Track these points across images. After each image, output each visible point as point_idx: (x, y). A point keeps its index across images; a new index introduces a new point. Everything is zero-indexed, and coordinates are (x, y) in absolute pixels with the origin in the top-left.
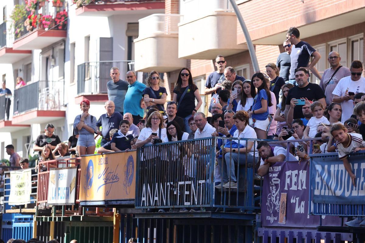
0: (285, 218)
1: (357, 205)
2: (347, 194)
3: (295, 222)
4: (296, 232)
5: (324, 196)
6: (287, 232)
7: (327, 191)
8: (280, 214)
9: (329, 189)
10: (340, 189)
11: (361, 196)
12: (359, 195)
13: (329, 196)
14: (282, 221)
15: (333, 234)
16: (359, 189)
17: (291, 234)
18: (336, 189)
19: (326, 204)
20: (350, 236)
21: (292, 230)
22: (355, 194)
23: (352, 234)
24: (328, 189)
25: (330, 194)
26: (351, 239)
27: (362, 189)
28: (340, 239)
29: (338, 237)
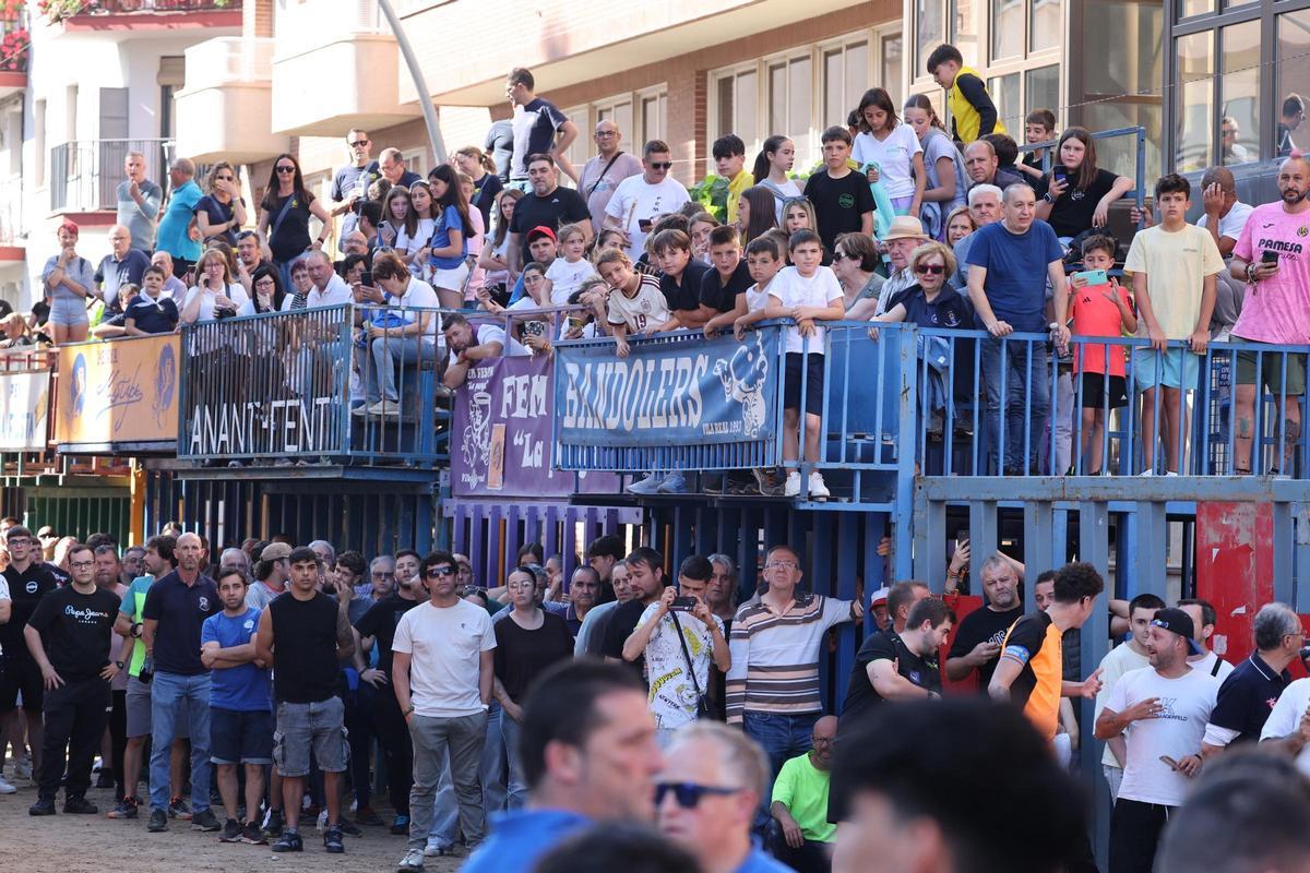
0: (501, 477)
1: (653, 448)
2: (628, 425)
3: (523, 486)
4: (524, 507)
5: (584, 430)
6: (505, 507)
7: (590, 419)
8: (491, 470)
9: (594, 414)
10: (614, 416)
11: (656, 430)
12: (653, 427)
13: (593, 430)
14: (496, 485)
15: (602, 511)
16: (652, 415)
17: (514, 510)
18: (606, 415)
19: (588, 447)
20: (637, 514)
21: (517, 503)
22: (643, 424)
23: (641, 510)
24: (593, 415)
25: (597, 426)
26: (640, 521)
27: (660, 414)
28: (617, 521)
29: (612, 516)
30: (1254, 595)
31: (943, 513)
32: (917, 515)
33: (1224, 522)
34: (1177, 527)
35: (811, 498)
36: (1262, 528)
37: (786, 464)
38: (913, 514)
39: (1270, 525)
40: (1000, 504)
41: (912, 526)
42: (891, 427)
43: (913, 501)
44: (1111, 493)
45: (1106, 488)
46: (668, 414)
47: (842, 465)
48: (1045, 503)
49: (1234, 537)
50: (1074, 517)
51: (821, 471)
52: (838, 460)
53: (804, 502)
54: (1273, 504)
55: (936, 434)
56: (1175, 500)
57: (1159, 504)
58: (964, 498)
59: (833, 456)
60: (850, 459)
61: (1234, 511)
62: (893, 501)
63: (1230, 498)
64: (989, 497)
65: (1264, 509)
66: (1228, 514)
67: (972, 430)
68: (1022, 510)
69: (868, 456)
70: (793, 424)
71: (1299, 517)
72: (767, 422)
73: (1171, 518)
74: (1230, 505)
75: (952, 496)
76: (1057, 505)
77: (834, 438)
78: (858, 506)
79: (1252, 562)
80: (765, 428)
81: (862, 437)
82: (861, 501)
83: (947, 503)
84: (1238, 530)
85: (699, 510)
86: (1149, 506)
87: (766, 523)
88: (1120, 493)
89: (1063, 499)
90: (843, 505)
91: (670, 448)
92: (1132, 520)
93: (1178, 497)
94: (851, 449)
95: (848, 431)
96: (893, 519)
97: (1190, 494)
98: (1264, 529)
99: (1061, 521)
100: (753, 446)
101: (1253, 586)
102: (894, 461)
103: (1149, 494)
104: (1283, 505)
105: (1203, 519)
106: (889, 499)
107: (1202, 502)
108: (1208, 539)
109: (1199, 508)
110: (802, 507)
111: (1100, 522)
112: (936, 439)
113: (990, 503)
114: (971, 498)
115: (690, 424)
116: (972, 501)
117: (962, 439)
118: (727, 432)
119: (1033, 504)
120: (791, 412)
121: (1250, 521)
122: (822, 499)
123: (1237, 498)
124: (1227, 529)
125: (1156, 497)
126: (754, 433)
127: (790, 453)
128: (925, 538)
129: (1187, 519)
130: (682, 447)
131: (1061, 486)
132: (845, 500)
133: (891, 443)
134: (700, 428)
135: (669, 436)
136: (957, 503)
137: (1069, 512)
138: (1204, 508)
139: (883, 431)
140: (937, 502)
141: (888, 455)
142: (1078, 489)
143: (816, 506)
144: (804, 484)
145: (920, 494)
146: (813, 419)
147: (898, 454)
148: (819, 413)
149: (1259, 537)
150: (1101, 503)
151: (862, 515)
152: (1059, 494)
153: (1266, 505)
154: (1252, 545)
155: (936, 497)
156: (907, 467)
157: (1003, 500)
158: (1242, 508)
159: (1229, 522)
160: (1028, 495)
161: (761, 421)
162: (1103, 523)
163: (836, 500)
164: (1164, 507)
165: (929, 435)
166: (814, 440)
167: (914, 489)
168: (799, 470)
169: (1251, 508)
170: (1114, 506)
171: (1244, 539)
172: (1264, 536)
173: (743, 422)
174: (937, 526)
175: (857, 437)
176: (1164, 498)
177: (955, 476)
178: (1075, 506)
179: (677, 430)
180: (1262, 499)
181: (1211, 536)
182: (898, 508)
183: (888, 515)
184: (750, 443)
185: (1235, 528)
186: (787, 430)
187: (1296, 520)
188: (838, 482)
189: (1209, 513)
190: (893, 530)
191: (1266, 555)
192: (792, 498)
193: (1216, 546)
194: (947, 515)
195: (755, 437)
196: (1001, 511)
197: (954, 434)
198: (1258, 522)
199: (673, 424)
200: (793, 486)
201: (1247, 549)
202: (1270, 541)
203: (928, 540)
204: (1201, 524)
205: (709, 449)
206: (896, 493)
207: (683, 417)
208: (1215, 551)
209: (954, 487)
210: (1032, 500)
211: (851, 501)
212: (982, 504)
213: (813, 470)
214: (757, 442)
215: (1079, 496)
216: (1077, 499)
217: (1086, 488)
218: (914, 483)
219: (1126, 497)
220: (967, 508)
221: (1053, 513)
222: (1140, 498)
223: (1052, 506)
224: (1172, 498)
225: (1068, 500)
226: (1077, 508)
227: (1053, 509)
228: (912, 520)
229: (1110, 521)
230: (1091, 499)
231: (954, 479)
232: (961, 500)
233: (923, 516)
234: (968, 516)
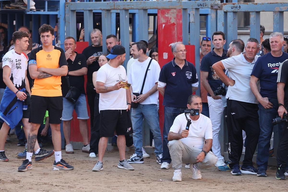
30: (176, 39)
31: (75, 14)
32: (66, 15)
33: (166, 16)
34: (152, 18)
35: (31, 10)
36: (178, 17)
38: (65, 15)
39: (181, 16)
40: (94, 11)
41: (65, 19)
43: (65, 11)
44: (130, 7)
45: (128, 5)
48: (108, 11)
49: (169, 20)
50: (118, 15)
53: (29, 11)
54: (182, 9)
56: (150, 9)
57: (145, 10)
58: (82, 9)
61: (169, 12)
62: (58, 11)
63: (168, 7)
64: (90, 9)
65: (179, 11)
66: (167, 13)
68: (101, 13)
71: (190, 13)
73: (149, 15)
74: (168, 10)
75: (78, 9)
76: (112, 11)
78: (46, 12)
79: (176, 29)
82: (48, 11)
83: (76, 11)
84: (171, 18)
86: (142, 11)
87: (16, 18)
88: (133, 7)
89: (114, 9)
90: (42, 12)
92: (137, 16)
93: (151, 8)
96: (59, 17)
97: (155, 7)
98: (179, 18)
99: (114, 16)
101: (176, 36)
103: (142, 7)
104: (185, 9)
105: (160, 15)
106: (57, 10)
107: (159, 9)
108: (161, 21)
109: (158, 11)
110: (28, 13)
111: (126, 17)
113: (90, 11)
114: (84, 9)
116: (84, 10)
121: (175, 15)
122: (34, 10)
123: (170, 7)
124: (168, 18)
125: (145, 8)
129: (155, 15)
131: (113, 5)
132: (42, 11)
136: (79, 11)
137: (117, 13)
138: (160, 11)
140: (73, 11)
142: (119, 6)
143: (32, 13)
145: (67, 8)
149: (178, 20)
150: (127, 10)
151: (48, 16)
152: (113, 8)
153: (180, 10)
154: (175, 23)
155: (73, 9)
157: (95, 10)
158: (172, 11)
159: (168, 16)
160: (103, 8)
162: (127, 17)
163: (39, 11)
164: (147, 11)
167: (65, 7)
169: (175, 11)
170: (131, 11)
171: (173, 21)
172: (179, 20)
174: (73, 19)
176: (147, 8)
178: (118, 11)
180: (178, 8)
181: (163, 20)
182: (60, 13)
183: (57, 15)
185: (170, 17)
187: (189, 14)
189: (161, 13)
190: (58, 20)
191: (180, 26)
193: (164, 23)
194: (77, 15)
196: (94, 13)
198: (177, 15)
201: (174, 24)
202: (181, 22)
203: (70, 24)
204: (159, 17)
206: (59, 9)
208: (164, 25)
209: (79, 6)
210: (104, 10)
211: (44, 11)
212: (88, 11)
215: (120, 8)
216: (119, 9)
217: (122, 5)
218: (65, 5)
219: (135, 8)
220: (83, 13)
221: (111, 14)
222: (139, 8)
223: (111, 12)
224: (149, 8)
225: (116, 9)
226: (119, 12)
227: (111, 13)
228: (65, 17)
229: (130, 16)
230: (123, 9)
231: (78, 3)
232: (81, 10)
233: (68, 16)
234: (83, 15)
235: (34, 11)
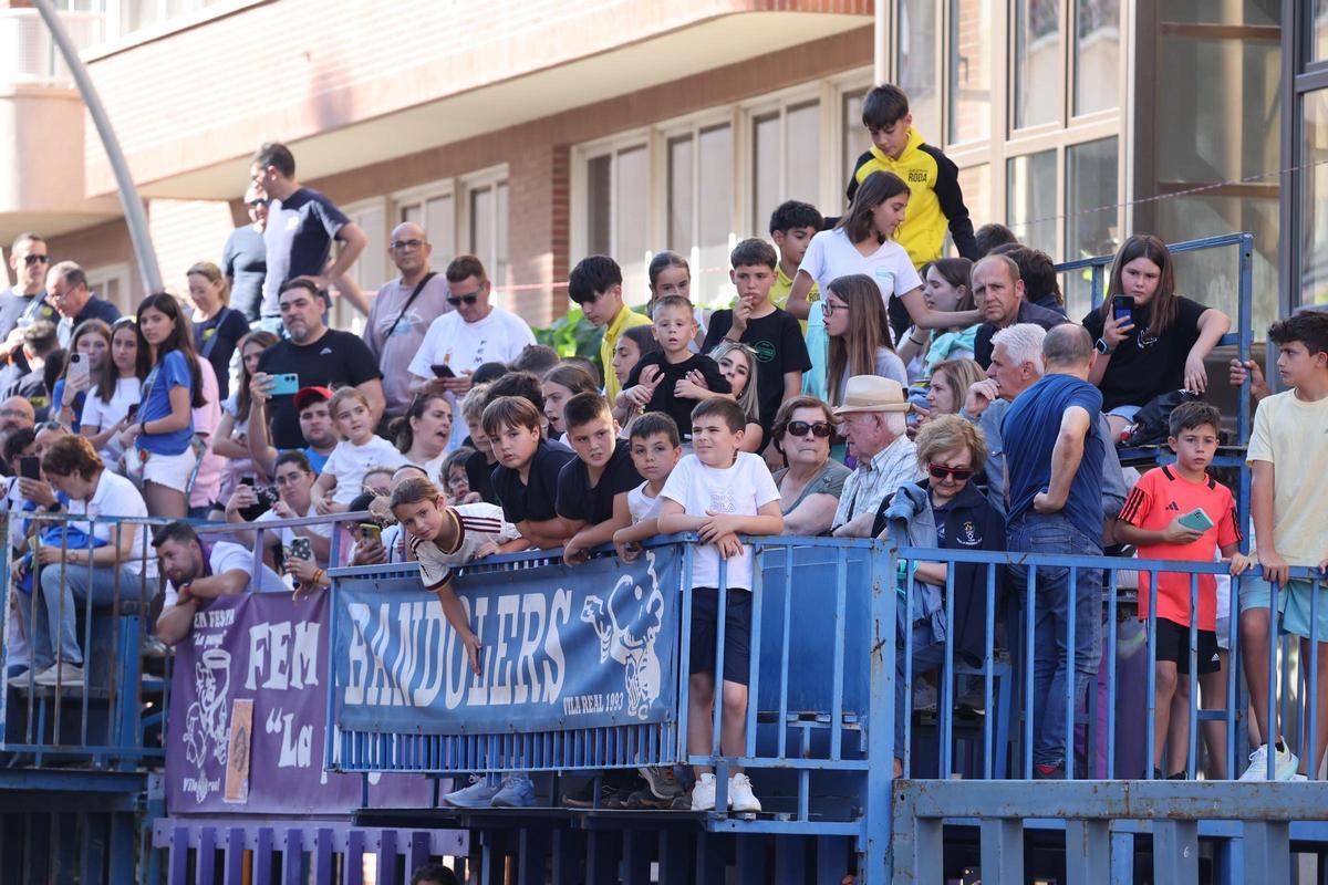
0: (246, 784)
1: (485, 737)
2: (452, 701)
3: (281, 797)
4: (281, 831)
5: (376, 709)
6: (252, 830)
7: (387, 690)
8: (230, 771)
9: (395, 683)
10: (430, 685)
11: (496, 706)
12: (491, 703)
13: (392, 708)
14: (237, 795)
15: (405, 835)
16: (490, 684)
17: (266, 835)
18: (416, 683)
19: (384, 736)
20: (460, 840)
21: (270, 824)
22: (477, 698)
23: (466, 834)
24: (392, 685)
25: (398, 702)
26: (465, 849)
27: (502, 683)
28: (429, 851)
29: (421, 844)
31: (939, 837)
32: (897, 840)
34: (1308, 862)
35: (733, 813)
37: (694, 760)
38: (891, 839)
40: (1028, 824)
41: (890, 858)
42: (857, 702)
43: (892, 819)
44: (1200, 805)
45: (1193, 799)
46: (514, 682)
47: (782, 763)
48: (1098, 822)
50: (1144, 844)
51: (750, 773)
52: (774, 754)
53: (722, 820)
55: (926, 713)
56: (1304, 819)
57: (1278, 824)
58: (971, 813)
59: (766, 748)
60: (793, 752)
62: (859, 818)
64: (1010, 812)
67: (983, 707)
68: (1062, 833)
69: (821, 748)
70: (705, 698)
72: (663, 695)
73: (1298, 847)
75: (952, 812)
76: (1117, 825)
77: (767, 718)
78: (804, 826)
80: (661, 705)
81: (811, 718)
82: (811, 819)
83: (944, 822)
85: (557, 834)
86: (1263, 827)
87: (663, 853)
88: (1216, 806)
89: (1127, 816)
90: (782, 825)
91: (511, 736)
92: (1236, 852)
93: (1308, 814)
94: (794, 737)
95: (790, 709)
96: (860, 847)
99: (1124, 850)
100: (641, 733)
102: (862, 756)
103: (1262, 809)
106: (854, 815)
110: (718, 828)
111: (1186, 853)
112: (929, 720)
113: (1012, 821)
114: (983, 814)
115: (545, 700)
116: (983, 818)
117: (968, 721)
118: (601, 710)
119: (1080, 823)
120: (702, 678)
122: (749, 816)
125: (1274, 814)
126: (643, 712)
127: (700, 742)
128: (911, 877)
129: (1322, 850)
130: (531, 735)
131: (1123, 796)
132: (785, 817)
133: (857, 727)
134: (559, 703)
135: (512, 718)
136: (960, 822)
137: (1137, 836)
139: (844, 707)
140: (929, 821)
141: (852, 747)
142: (1151, 802)
143: (740, 827)
144: (722, 792)
145: (902, 808)
146: (736, 689)
147: (867, 745)
148: (746, 681)
150: (1187, 823)
151: (811, 840)
152: (1120, 808)
155: (928, 811)
156: (881, 764)
157: (1033, 817)
160: (1071, 810)
161: (654, 693)
162: (1190, 854)
163: (771, 818)
164: (1287, 830)
165: (916, 715)
166: (738, 724)
167: (892, 800)
168: (714, 770)
170: (1207, 828)
173: (626, 695)
174: (929, 858)
175: (804, 718)
176: (1285, 815)
177: (957, 778)
178: (1146, 827)
179: (526, 708)
182: (869, 829)
183: (852, 839)
184: (636, 727)
186: (696, 708)
188: (774, 789)
190: (861, 864)
192: (703, 813)
194: (946, 841)
195: (643, 718)
196: (1030, 835)
197: (954, 713)
199: (521, 699)
200: (704, 796)
203: (915, 881)
205: (573, 736)
206: (865, 804)
207: (536, 687)
209: (954, 796)
210: (1077, 818)
211: (794, 818)
212: (1000, 822)
213: (734, 770)
214: (647, 726)
215: (1152, 811)
216: (1149, 816)
217: (1163, 799)
218: (893, 789)
219: (1225, 813)
220: (977, 829)
221: (1111, 839)
222: (1247, 815)
223: (1110, 827)
224: (1298, 816)
225: (1135, 817)
226: (1149, 830)
227: (1111, 832)
228: (890, 849)
229: (1201, 851)
230: (1171, 817)
231: (955, 784)
232: (967, 817)
233: (907, 842)
234: (977, 842)
235: (749, 820)
